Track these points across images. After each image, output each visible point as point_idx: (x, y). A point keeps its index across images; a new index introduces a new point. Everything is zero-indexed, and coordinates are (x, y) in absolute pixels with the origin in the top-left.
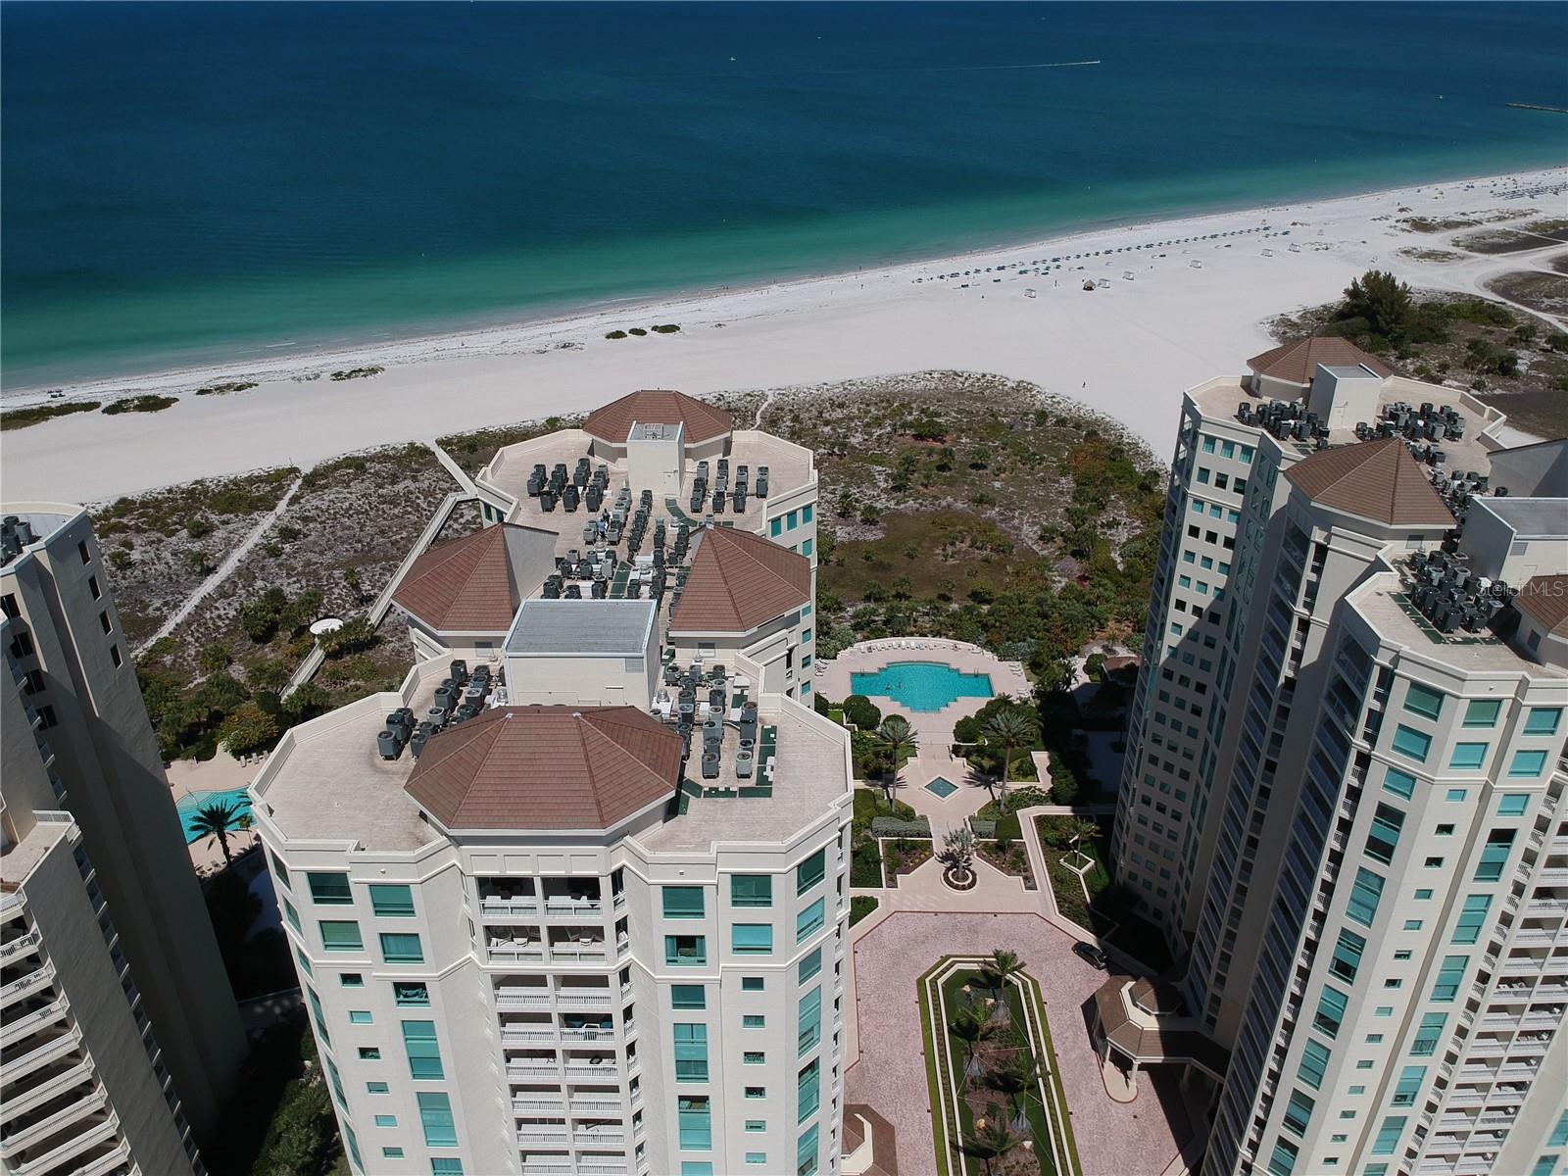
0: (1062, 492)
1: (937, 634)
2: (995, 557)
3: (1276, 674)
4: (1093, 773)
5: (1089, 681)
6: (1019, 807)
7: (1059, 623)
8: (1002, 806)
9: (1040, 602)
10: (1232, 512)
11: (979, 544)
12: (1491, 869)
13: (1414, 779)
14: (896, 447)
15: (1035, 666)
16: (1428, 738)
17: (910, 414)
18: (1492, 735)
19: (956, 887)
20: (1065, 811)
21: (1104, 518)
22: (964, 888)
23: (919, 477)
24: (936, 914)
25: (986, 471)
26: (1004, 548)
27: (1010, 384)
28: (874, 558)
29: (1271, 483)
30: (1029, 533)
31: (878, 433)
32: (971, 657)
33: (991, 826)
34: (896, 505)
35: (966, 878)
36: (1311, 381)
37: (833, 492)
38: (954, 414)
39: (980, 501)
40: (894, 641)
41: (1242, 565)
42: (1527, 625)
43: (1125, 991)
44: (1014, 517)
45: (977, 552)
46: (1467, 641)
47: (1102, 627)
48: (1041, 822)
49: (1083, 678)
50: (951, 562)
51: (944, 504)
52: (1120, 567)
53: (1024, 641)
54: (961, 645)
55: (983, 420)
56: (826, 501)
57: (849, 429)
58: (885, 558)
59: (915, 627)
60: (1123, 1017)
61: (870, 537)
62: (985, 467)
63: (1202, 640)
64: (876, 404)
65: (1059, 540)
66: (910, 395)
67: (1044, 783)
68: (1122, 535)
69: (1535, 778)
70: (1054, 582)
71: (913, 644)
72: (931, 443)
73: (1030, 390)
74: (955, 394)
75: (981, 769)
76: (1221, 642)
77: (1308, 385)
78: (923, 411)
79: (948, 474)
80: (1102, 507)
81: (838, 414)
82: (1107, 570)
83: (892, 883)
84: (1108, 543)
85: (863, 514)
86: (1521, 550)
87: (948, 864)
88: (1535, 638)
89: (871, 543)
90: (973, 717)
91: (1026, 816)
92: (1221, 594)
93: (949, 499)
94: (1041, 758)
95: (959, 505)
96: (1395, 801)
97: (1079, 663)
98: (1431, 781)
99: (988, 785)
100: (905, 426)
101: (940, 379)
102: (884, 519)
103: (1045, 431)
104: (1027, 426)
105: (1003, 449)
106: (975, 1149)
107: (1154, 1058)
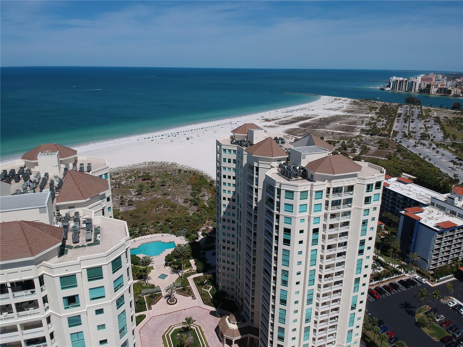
0: (188, 190)
1: (156, 233)
2: (171, 209)
3: (252, 206)
4: (208, 262)
5: (203, 237)
6: (188, 276)
7: (192, 222)
8: (182, 277)
9: (186, 218)
10: (233, 169)
11: (166, 206)
12: (315, 241)
13: (291, 218)
14: (137, 183)
15: (187, 236)
16: (292, 205)
17: (140, 174)
18: (307, 201)
19: (171, 304)
20: (201, 274)
21: (201, 194)
22: (174, 304)
23: (145, 191)
24: (166, 314)
25: (166, 186)
26: (174, 206)
27: (169, 164)
28: (133, 215)
29: (242, 158)
30: (181, 201)
31: (131, 180)
32: (168, 238)
33: (180, 284)
34: (139, 199)
35: (174, 301)
36: (248, 134)
37: (117, 198)
38: (154, 173)
39: (165, 194)
40: (143, 237)
41: (238, 184)
42: (310, 173)
43: (227, 319)
44: (176, 198)
45: (166, 208)
46: (296, 180)
47: (205, 222)
48: (195, 279)
49: (201, 237)
50: (158, 212)
51: (154, 197)
52: (208, 206)
53: (183, 229)
54: (164, 234)
55: (163, 173)
56: (115, 201)
57: (121, 180)
58: (137, 215)
59: (149, 232)
60: (227, 327)
61: (131, 209)
62: (165, 185)
63: (231, 207)
64: (129, 172)
65: (189, 202)
66: (140, 169)
67: (194, 268)
68: (206, 198)
69: (320, 212)
70: (190, 213)
71: (149, 237)
72: (148, 181)
73: (176, 165)
74: (154, 167)
75: (175, 268)
76: (237, 207)
77: (247, 135)
78: (144, 173)
79: (154, 188)
80: (200, 191)
81: (117, 176)
82: (204, 207)
83: (150, 308)
84: (203, 201)
85: (128, 202)
86: (304, 158)
87: (167, 298)
88: (312, 176)
89: (131, 211)
90: (170, 254)
91: (190, 279)
92: (234, 193)
93: (155, 195)
94: (192, 261)
95: (159, 197)
96: (288, 226)
97: (200, 233)
98: (295, 218)
99: (177, 273)
100: (139, 177)
101: (148, 164)
102: (135, 204)
103: (181, 174)
104: (176, 174)
105: (170, 180)
107: (238, 337)
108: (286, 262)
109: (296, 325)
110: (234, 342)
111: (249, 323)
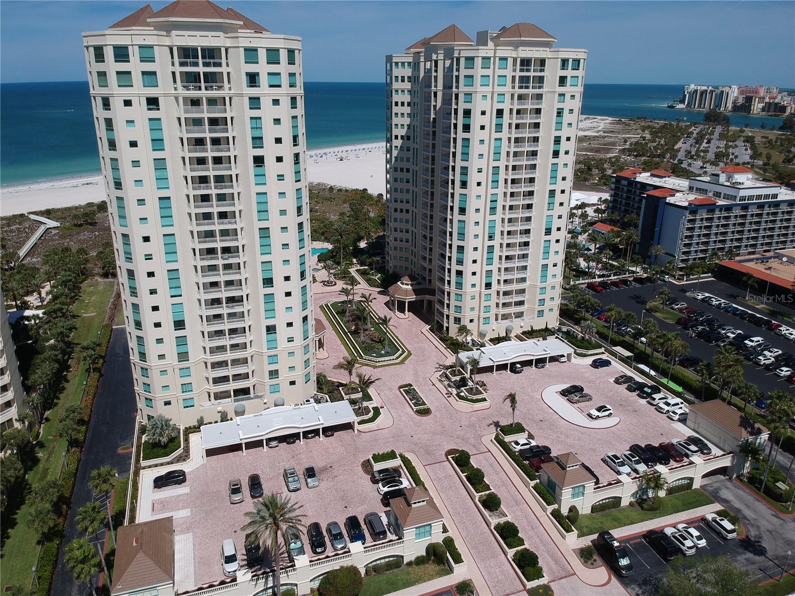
3: (429, 118)
5: (367, 245)
6: (349, 269)
8: (342, 269)
10: (408, 91)
13: (471, 94)
16: (473, 77)
18: (489, 72)
20: (366, 267)
22: (332, 286)
24: (322, 293)
32: (319, 245)
35: (332, 283)
41: (414, 112)
43: (398, 283)
48: (358, 270)
54: (314, 242)
60: (399, 288)
63: (405, 149)
69: (504, 87)
76: (412, 147)
90: (321, 255)
91: (352, 270)
92: (409, 127)
96: (468, 106)
98: (476, 92)
103: (334, 192)
106: (353, 333)
107: (412, 298)
108: (466, 155)
109: (478, 243)
110: (407, 303)
111: (426, 286)
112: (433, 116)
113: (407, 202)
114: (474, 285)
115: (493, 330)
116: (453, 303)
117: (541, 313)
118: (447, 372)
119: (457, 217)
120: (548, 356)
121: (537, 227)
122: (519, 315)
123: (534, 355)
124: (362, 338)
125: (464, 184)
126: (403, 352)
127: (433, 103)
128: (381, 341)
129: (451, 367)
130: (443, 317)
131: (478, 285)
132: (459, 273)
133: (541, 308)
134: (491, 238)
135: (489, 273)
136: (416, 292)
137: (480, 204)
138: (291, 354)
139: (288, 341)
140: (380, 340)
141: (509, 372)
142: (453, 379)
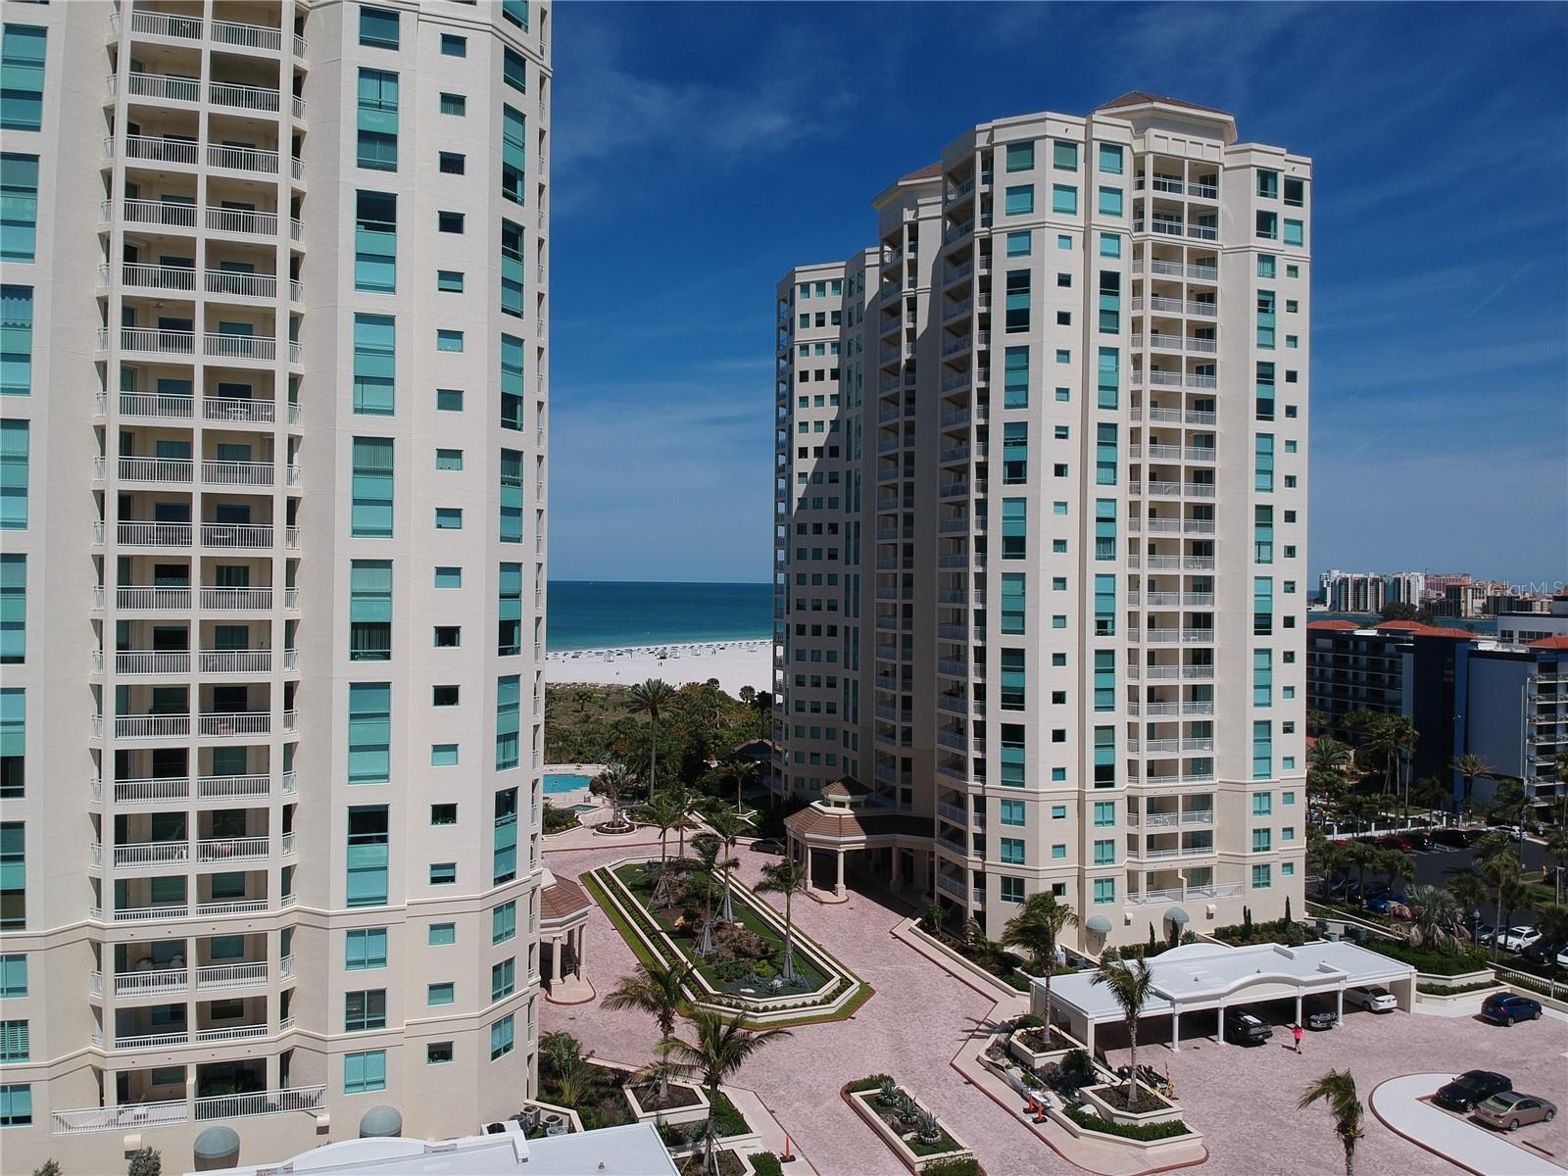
10: (833, 345)
12: (1110, 320)
13: (1029, 232)
16: (1031, 188)
18: (1075, 179)
19: (613, 832)
22: (621, 832)
24: (592, 849)
29: (862, 287)
35: (621, 825)
60: (818, 815)
63: (826, 478)
69: (1117, 218)
92: (836, 425)
96: (1020, 264)
98: (1042, 225)
106: (679, 935)
107: (855, 840)
108: (1018, 392)
109: (1066, 641)
110: (841, 858)
111: (898, 808)
112: (905, 355)
113: (833, 608)
114: (1059, 773)
115: (1128, 922)
116: (996, 831)
117: (1262, 875)
118: (1013, 1039)
119: (998, 563)
120: (1342, 986)
121: (1230, 608)
122: (1201, 877)
123: (1296, 983)
124: (707, 946)
125: (1016, 472)
126: (846, 983)
127: (906, 324)
128: (768, 956)
129: (1023, 1023)
130: (964, 882)
131: (1072, 773)
132: (1013, 735)
133: (1261, 858)
134: (1103, 627)
135: (1105, 732)
136: (867, 824)
137: (1067, 526)
138: (442, 930)
139: (435, 880)
140: (765, 951)
141: (1222, 1042)
142: (1041, 1060)
